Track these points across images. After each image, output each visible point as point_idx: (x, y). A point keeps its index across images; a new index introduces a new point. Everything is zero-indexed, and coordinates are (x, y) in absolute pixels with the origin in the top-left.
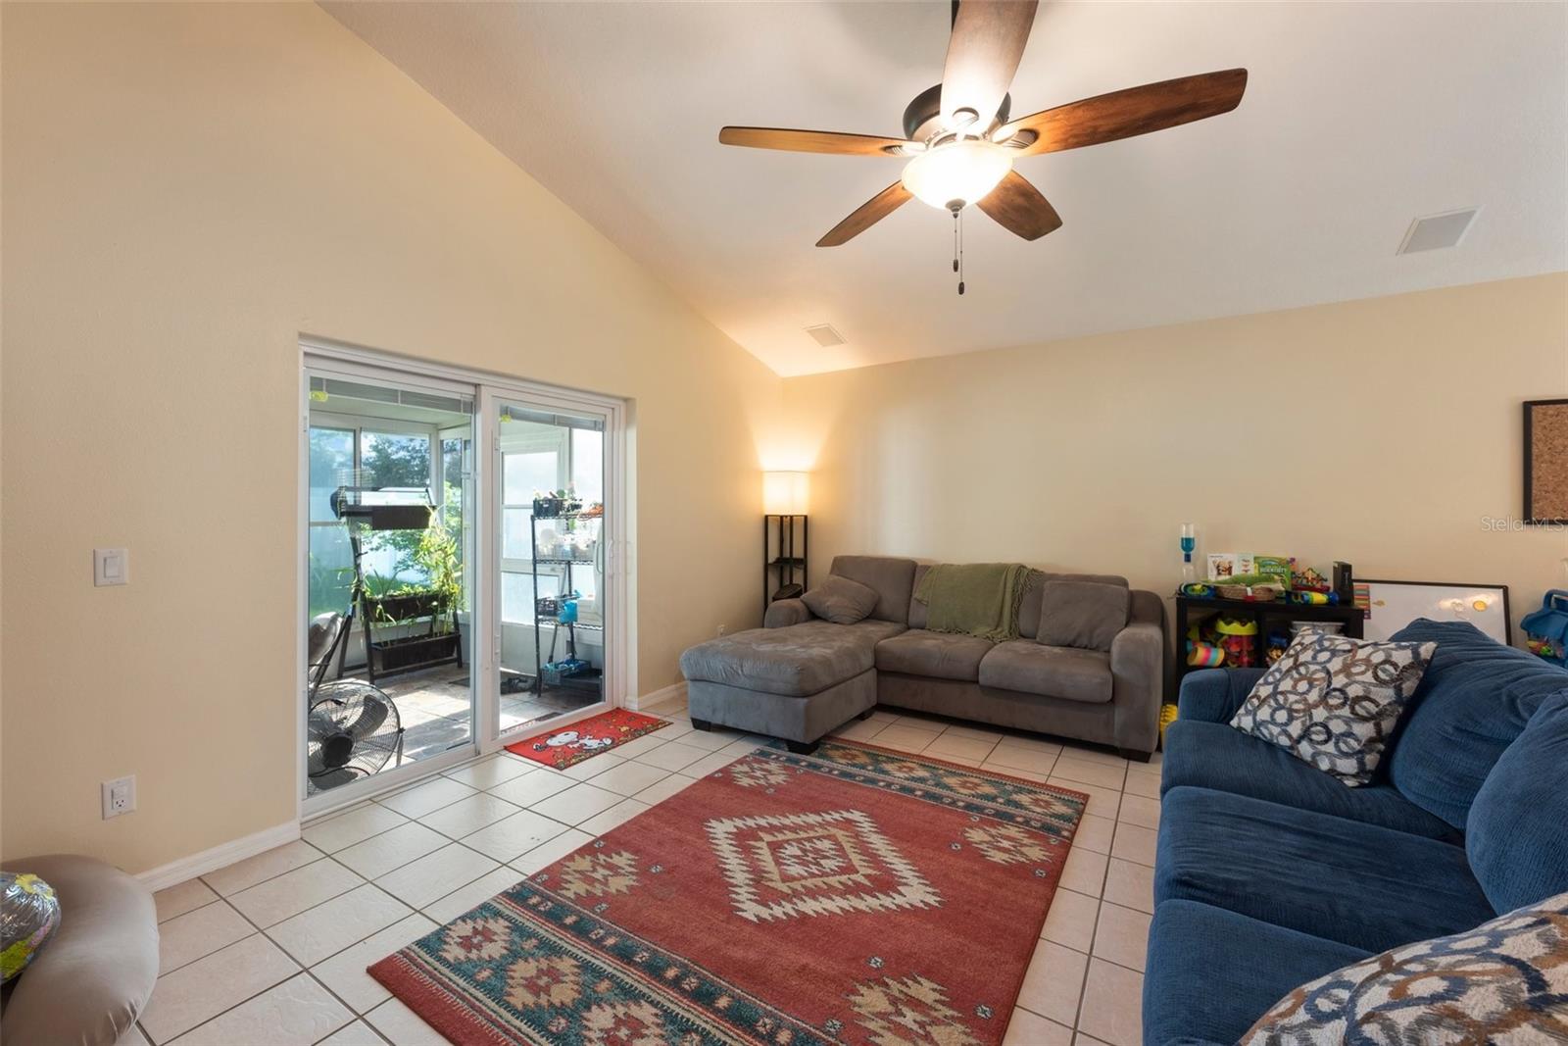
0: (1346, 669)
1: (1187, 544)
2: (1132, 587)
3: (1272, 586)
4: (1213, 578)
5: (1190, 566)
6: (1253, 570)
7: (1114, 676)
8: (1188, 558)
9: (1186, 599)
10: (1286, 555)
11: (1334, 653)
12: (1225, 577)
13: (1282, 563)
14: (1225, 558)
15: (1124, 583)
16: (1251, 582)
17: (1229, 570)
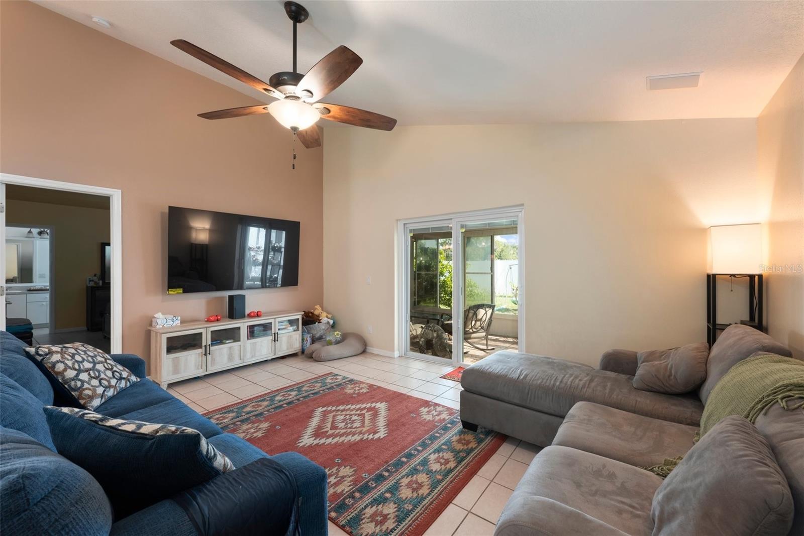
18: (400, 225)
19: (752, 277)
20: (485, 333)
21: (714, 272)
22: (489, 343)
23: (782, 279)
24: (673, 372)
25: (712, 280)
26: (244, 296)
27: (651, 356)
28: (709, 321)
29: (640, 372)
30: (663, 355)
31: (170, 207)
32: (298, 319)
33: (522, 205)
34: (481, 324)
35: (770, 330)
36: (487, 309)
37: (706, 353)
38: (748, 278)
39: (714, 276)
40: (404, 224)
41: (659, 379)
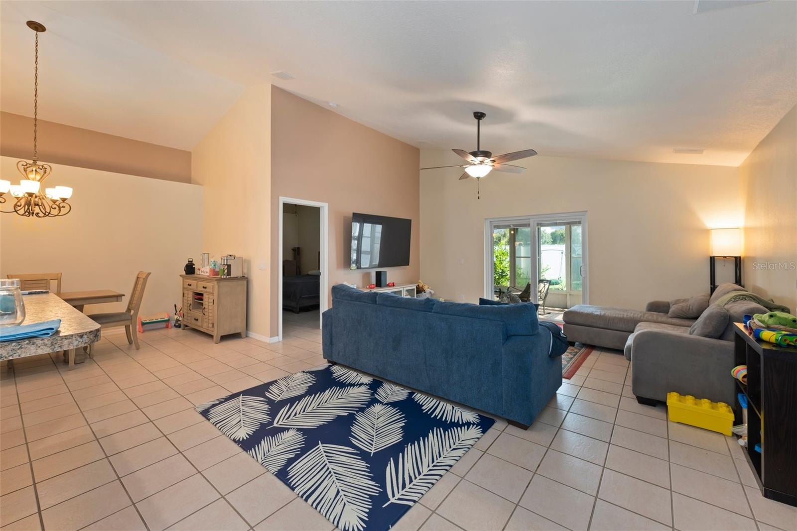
18: (488, 222)
19: (736, 258)
20: (542, 302)
21: (714, 255)
22: (545, 311)
23: (749, 258)
24: (691, 307)
25: (712, 260)
26: (386, 272)
27: (677, 302)
28: (711, 284)
29: (671, 310)
30: (685, 300)
31: (353, 213)
32: (414, 289)
33: (587, 211)
34: (540, 294)
35: (745, 286)
36: (545, 284)
37: (708, 298)
38: (734, 259)
39: (714, 257)
40: (491, 222)
41: (683, 311)
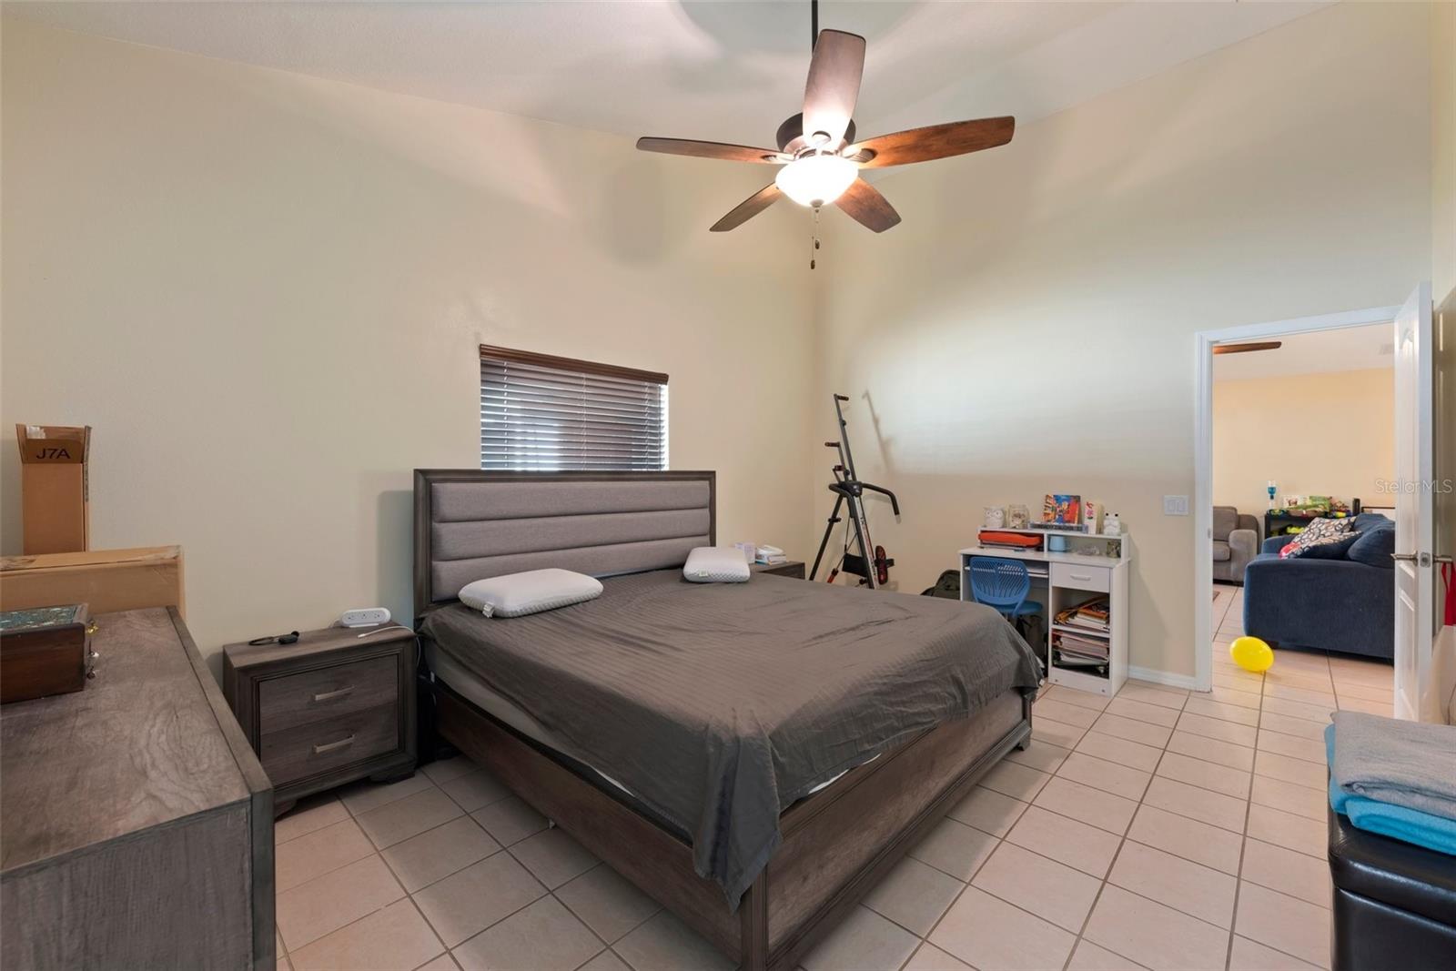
0: (1326, 528)
1: (1272, 491)
2: (1239, 513)
3: (1317, 509)
4: (1286, 506)
5: (1273, 501)
6: (1309, 502)
7: (1231, 549)
8: (1272, 497)
9: (1270, 517)
10: (1328, 496)
11: (1323, 524)
12: (1293, 506)
13: (1324, 499)
14: (1293, 497)
15: (1235, 510)
16: (1306, 507)
17: (1296, 503)
